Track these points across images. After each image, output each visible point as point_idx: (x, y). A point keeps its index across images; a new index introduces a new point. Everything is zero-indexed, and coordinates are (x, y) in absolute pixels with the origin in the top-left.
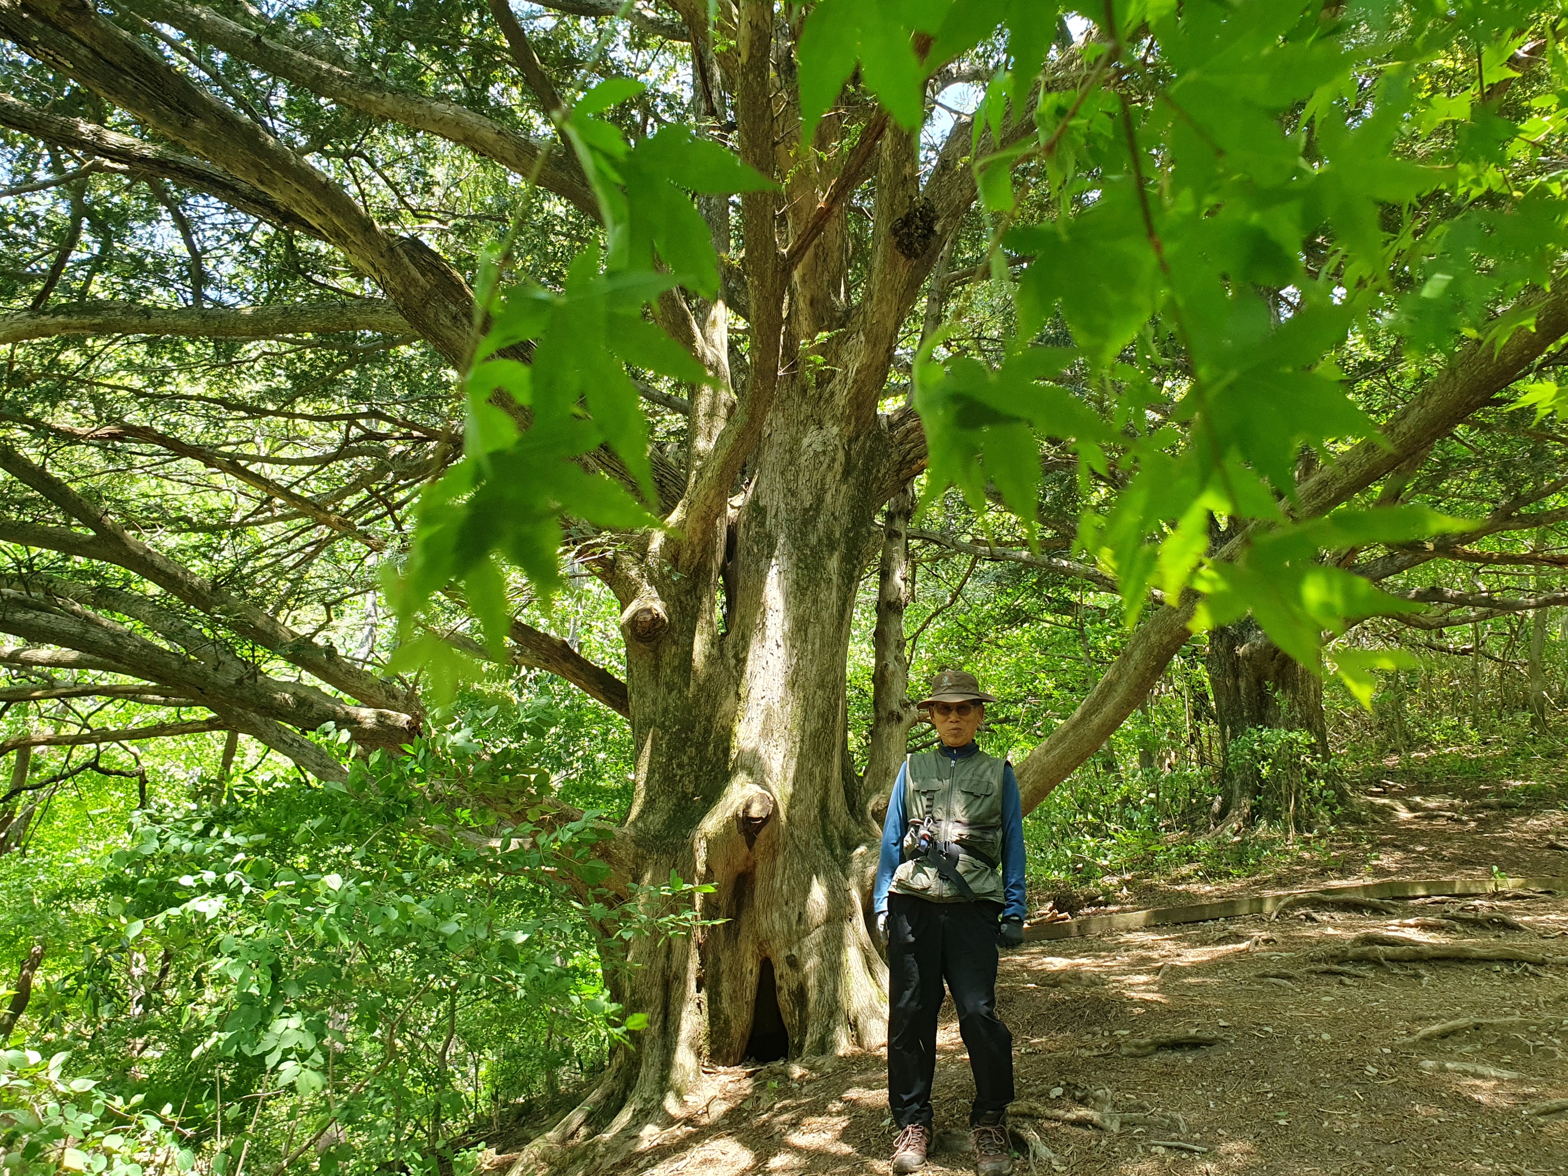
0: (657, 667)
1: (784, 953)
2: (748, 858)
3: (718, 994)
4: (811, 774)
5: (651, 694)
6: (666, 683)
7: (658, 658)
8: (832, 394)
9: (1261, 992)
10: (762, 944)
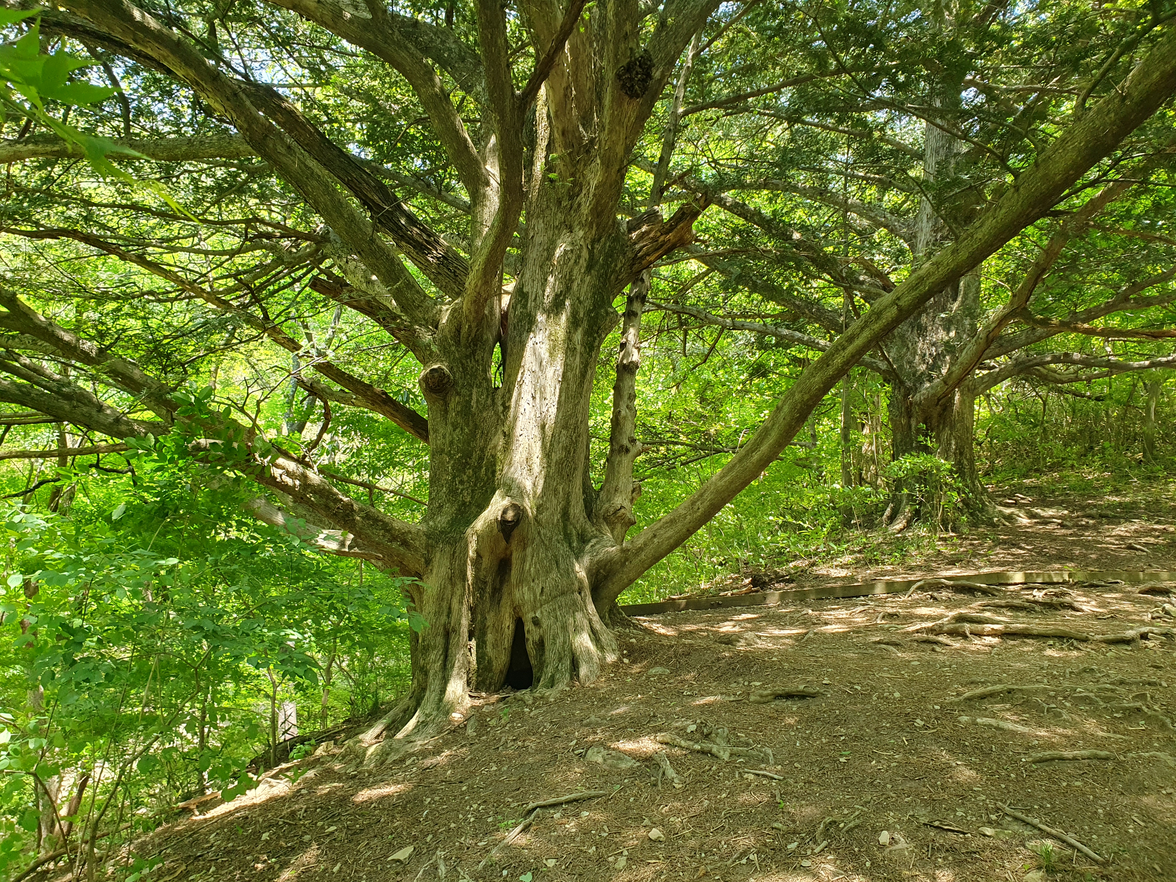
0: (446, 412)
1: (531, 615)
2: (506, 549)
3: (484, 642)
4: (556, 490)
5: (442, 431)
6: (452, 424)
7: (446, 404)
8: (579, 205)
9: (872, 655)
10: (516, 609)
